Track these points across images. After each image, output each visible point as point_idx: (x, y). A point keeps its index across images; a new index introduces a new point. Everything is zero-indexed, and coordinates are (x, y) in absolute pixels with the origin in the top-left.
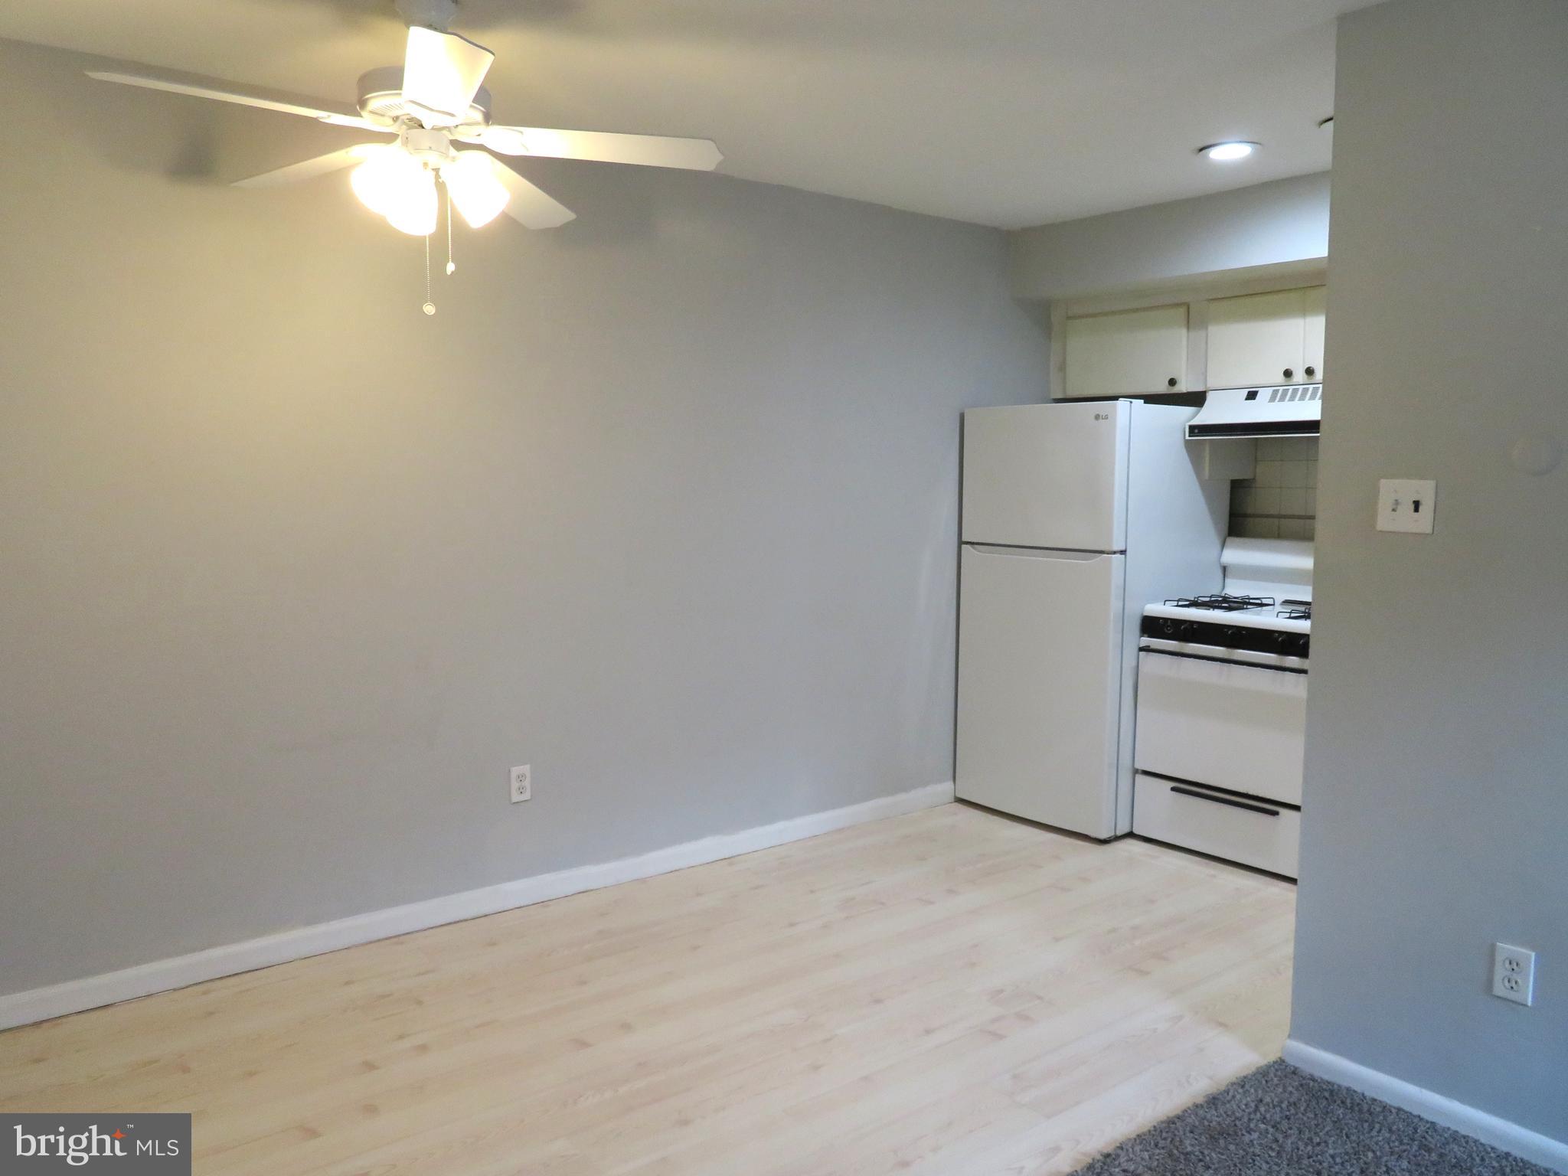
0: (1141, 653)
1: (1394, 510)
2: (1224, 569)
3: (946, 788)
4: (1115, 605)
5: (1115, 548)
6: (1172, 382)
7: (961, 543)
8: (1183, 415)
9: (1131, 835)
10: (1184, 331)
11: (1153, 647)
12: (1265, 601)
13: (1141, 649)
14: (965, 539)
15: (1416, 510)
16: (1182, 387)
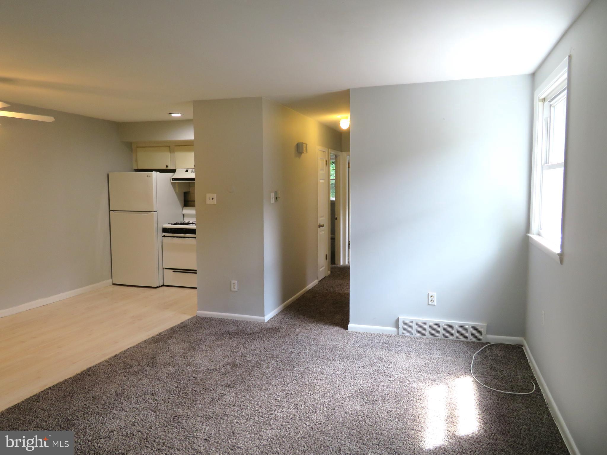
0: (163, 237)
1: (209, 200)
2: (183, 215)
3: (110, 281)
4: (155, 225)
5: (154, 210)
6: (167, 166)
7: (110, 211)
8: (170, 175)
9: (163, 285)
10: (169, 153)
11: (166, 235)
12: (193, 223)
13: (163, 236)
14: (111, 209)
15: (213, 200)
16: (170, 168)
